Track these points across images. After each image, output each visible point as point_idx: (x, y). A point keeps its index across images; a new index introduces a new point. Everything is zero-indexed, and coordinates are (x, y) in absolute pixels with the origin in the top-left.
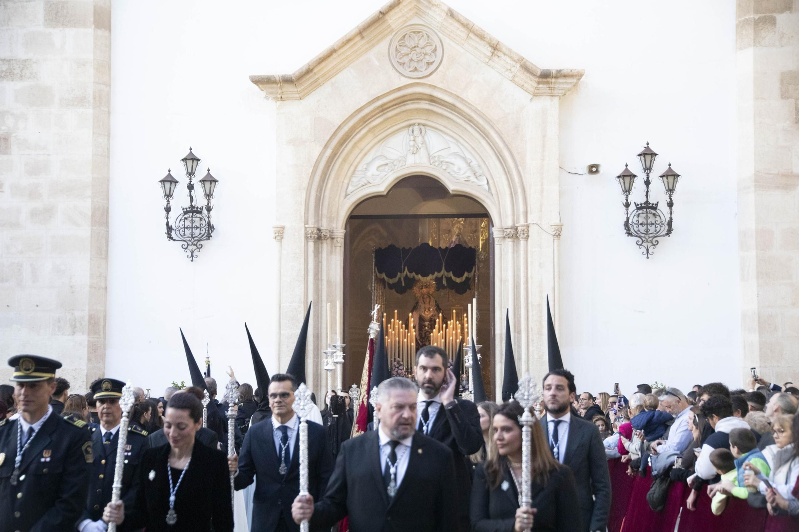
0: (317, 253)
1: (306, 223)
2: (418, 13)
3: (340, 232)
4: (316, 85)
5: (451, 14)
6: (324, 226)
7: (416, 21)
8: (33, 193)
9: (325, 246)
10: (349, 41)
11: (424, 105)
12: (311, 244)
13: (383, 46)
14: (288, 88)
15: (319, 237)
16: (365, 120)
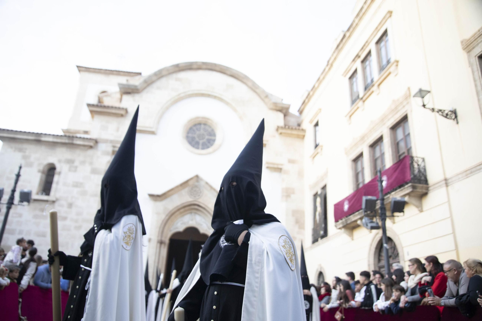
0: (160, 247)
1: (158, 237)
2: (197, 181)
3: (167, 241)
4: (166, 198)
5: (207, 183)
6: (163, 239)
7: (196, 184)
8: (76, 221)
9: (163, 246)
10: (177, 187)
11: (196, 207)
12: (159, 245)
13: (187, 189)
14: (158, 198)
15: (161, 243)
16: (179, 210)
